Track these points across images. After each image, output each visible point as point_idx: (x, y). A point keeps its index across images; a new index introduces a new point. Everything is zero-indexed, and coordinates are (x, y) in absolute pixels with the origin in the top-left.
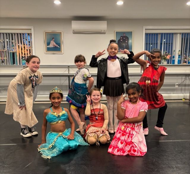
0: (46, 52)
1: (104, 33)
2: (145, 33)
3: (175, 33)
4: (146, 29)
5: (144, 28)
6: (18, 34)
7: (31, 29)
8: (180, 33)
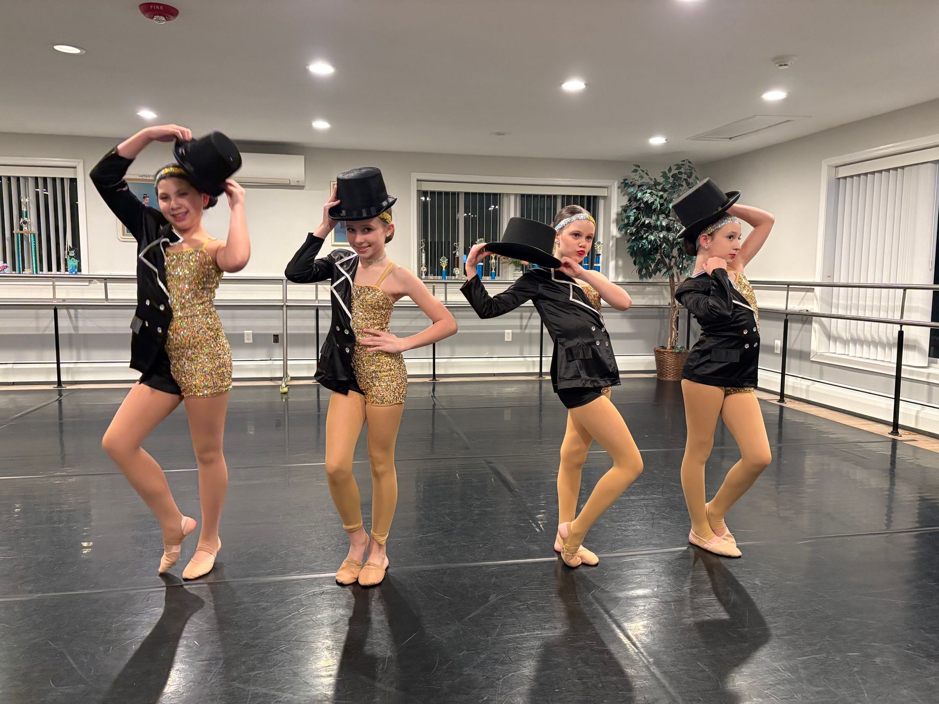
0: (123, 235)
1: (301, 187)
2: (417, 191)
3: (507, 194)
4: (417, 181)
5: (415, 176)
6: (36, 178)
7: (76, 168)
8: (516, 195)
